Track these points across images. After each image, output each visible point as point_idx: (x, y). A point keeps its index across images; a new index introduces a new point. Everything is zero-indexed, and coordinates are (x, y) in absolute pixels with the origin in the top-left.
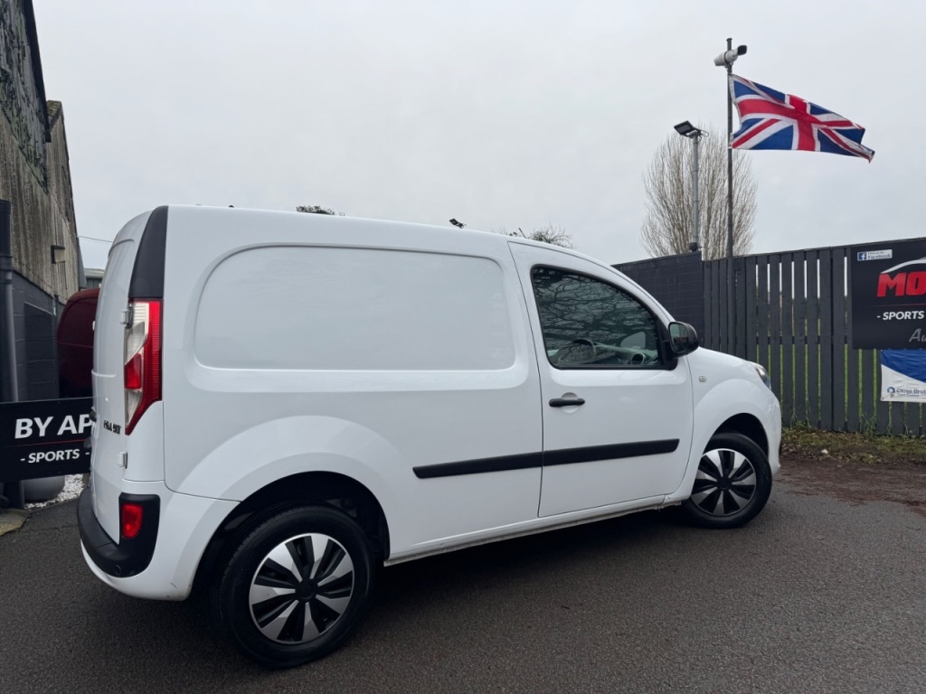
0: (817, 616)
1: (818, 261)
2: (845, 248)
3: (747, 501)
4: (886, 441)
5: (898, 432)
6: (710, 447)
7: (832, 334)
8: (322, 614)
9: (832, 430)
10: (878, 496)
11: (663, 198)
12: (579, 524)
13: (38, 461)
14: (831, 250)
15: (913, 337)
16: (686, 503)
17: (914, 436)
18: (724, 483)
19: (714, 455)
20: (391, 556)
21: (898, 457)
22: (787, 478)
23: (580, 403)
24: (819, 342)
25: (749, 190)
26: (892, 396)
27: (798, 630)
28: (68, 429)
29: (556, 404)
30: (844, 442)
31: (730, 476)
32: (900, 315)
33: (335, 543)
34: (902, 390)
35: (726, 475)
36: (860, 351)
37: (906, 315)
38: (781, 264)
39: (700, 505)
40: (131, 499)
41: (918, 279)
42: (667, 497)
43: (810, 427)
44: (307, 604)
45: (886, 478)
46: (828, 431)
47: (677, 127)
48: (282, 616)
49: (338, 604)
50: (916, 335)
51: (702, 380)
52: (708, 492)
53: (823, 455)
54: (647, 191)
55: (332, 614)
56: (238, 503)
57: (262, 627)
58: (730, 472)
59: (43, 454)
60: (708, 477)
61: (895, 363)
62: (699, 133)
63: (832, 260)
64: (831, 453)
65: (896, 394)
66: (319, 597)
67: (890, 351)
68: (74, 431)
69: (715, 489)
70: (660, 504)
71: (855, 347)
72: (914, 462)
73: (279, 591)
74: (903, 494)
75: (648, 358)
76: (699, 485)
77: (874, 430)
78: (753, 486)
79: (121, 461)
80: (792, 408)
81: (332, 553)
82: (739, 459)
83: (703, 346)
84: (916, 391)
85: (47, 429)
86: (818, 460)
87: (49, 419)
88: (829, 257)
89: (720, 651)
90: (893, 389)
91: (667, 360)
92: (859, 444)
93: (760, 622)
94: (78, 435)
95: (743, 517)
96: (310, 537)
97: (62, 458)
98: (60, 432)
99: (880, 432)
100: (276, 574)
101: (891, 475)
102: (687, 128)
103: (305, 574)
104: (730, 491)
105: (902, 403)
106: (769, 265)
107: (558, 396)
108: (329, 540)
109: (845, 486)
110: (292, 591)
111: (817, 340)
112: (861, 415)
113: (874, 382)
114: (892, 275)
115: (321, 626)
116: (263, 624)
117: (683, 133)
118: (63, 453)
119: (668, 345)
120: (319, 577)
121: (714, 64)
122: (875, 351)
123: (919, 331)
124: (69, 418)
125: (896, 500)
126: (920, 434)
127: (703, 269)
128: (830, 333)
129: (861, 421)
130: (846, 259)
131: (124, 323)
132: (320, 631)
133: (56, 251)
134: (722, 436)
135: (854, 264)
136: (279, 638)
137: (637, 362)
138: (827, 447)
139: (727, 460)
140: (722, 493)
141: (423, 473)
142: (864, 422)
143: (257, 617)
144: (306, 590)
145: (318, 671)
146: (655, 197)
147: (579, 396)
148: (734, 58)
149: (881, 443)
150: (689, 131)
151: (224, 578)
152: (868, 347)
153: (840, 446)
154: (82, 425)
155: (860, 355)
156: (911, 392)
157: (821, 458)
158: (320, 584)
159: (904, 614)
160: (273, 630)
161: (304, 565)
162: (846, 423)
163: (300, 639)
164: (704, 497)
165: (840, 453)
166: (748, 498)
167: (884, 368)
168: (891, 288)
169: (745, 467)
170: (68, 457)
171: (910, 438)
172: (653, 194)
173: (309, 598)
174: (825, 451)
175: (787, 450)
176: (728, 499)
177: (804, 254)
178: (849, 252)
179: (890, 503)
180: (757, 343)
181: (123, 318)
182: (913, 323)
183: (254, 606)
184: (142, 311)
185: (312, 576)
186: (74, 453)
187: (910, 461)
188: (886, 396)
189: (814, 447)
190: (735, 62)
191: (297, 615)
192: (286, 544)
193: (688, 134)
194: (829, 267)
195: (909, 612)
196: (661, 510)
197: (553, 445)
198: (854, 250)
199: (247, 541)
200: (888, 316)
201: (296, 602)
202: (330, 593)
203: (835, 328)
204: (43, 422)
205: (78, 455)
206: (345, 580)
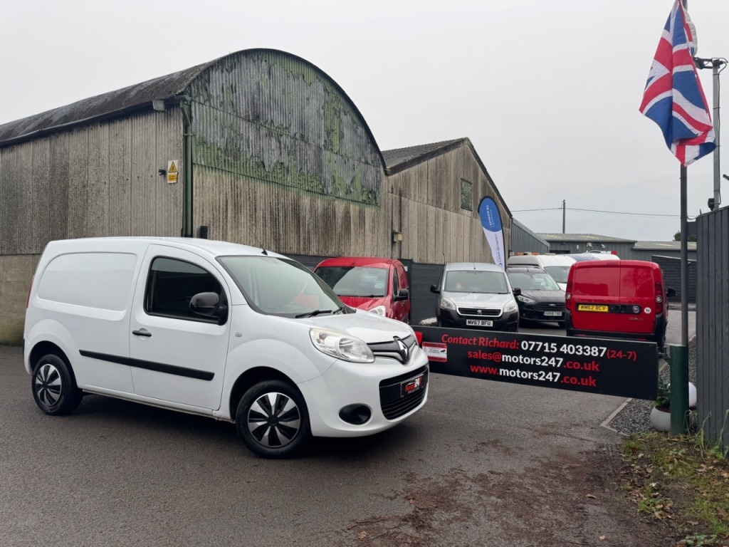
18: (273, 420)
23: (149, 335)
29: (136, 333)
31: (278, 416)
42: (214, 412)
44: (45, 391)
49: (54, 396)
51: (239, 335)
56: (33, 346)
58: (280, 412)
66: (48, 390)
76: (254, 416)
96: (50, 366)
104: (276, 427)
107: (138, 329)
108: (55, 369)
110: (42, 384)
133: (395, 236)
141: (83, 353)
147: (149, 331)
169: (293, 412)
185: (47, 381)
201: (43, 388)
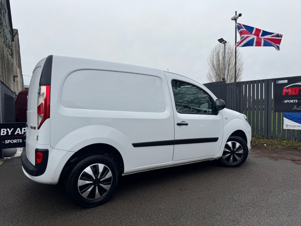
0: (263, 193)
1: (264, 84)
2: (272, 79)
3: (240, 158)
4: (285, 142)
5: (289, 139)
6: (228, 141)
7: (268, 107)
8: (102, 190)
9: (267, 138)
10: (282, 158)
11: (213, 66)
12: (186, 164)
13: (8, 143)
14: (268, 80)
15: (294, 108)
16: (220, 159)
17: (294, 140)
18: (233, 152)
19: (230, 143)
20: (124, 172)
21: (289, 146)
22: (253, 153)
23: (187, 124)
24: (263, 110)
25: (241, 63)
26: (287, 127)
27: (257, 197)
28: (18, 132)
29: (179, 124)
30: (271, 142)
31: (235, 150)
32: (290, 101)
33: (106, 167)
34: (290, 126)
35: (233, 150)
36: (277, 112)
37: (292, 101)
38: (252, 85)
39: (225, 159)
40: (39, 150)
41: (296, 90)
42: (214, 156)
43: (260, 137)
44: (97, 186)
45: (285, 153)
46: (266, 139)
47: (219, 40)
48: (88, 190)
49: (107, 187)
50: (295, 108)
51: (226, 119)
52: (228, 155)
53: (264, 146)
54: (208, 63)
55: (105, 190)
56: (75, 153)
57: (82, 194)
58: (235, 149)
59: (10, 141)
60: (228, 150)
61: (288, 117)
62: (226, 42)
63: (268, 83)
64: (267, 145)
65: (288, 127)
66: (100, 184)
67: (286, 113)
68: (20, 133)
69: (230, 154)
70: (212, 159)
71: (275, 111)
72: (294, 148)
73: (88, 182)
74: (290, 158)
75: (209, 111)
76: (225, 153)
77: (281, 138)
78: (242, 154)
79: (36, 138)
80: (254, 131)
81: (105, 170)
82: (238, 145)
83: (226, 108)
84: (295, 126)
85: (11, 133)
86: (263, 148)
87: (12, 129)
88: (268, 82)
89: (231, 204)
90: (287, 125)
91: (215, 112)
92: (276, 143)
93: (244, 195)
94: (22, 135)
95: (239, 163)
96: (98, 165)
97: (16, 142)
98: (16, 134)
99: (283, 139)
100: (87, 176)
101: (286, 152)
102: (222, 40)
103: (96, 177)
104: (235, 155)
105: (290, 130)
106: (248, 85)
107: (180, 122)
108: (104, 166)
109: (272, 155)
110: (92, 182)
111: (263, 109)
112: (277, 133)
113: (281, 123)
114: (287, 88)
115: (101, 194)
116: (82, 193)
117: (221, 42)
118: (16, 140)
119: (215, 107)
120: (101, 178)
121: (231, 20)
122: (282, 112)
123: (296, 106)
124: (19, 129)
125: (288, 160)
126: (296, 140)
127: (226, 86)
128: (267, 107)
129: (277, 135)
130: (273, 83)
131: (38, 93)
132: (101, 196)
133: (15, 78)
134: (232, 137)
135: (275, 85)
136: (87, 197)
137: (205, 112)
138: (266, 144)
139: (234, 145)
140: (232, 155)
141: (135, 145)
142: (278, 135)
143: (80, 191)
144: (96, 182)
145: (100, 209)
146: (211, 65)
147: (187, 122)
148: (238, 18)
149: (283, 142)
150: (223, 41)
151: (69, 177)
152: (279, 112)
153: (270, 143)
154: (23, 131)
155: (277, 114)
156: (293, 126)
157: (264, 147)
158: (101, 180)
159: (291, 193)
160: (85, 195)
161: (96, 174)
162: (272, 136)
163: (94, 198)
164: (226, 157)
165: (270, 145)
166: (241, 158)
167: (285, 118)
168: (287, 92)
169: (240, 147)
170: (18, 142)
171: (293, 141)
172: (210, 64)
173: (98, 184)
174: (265, 145)
175: (253, 145)
176: (234, 158)
177: (259, 81)
178: (273, 80)
179: (286, 160)
180: (244, 110)
181: (37, 91)
182: (294, 104)
183: (79, 187)
184: (44, 89)
185: (99, 178)
186: (20, 140)
187: (292, 148)
188: (285, 127)
189: (262, 143)
190: (238, 19)
191: (93, 190)
192: (90, 167)
193: (222, 42)
194: (267, 86)
195: (292, 192)
196: (212, 160)
197: (178, 138)
198: (275, 80)
199: (77, 165)
200: (286, 101)
201: (93, 186)
202: (104, 183)
203: (269, 105)
204: (10, 130)
205: (21, 141)
206: (109, 179)
